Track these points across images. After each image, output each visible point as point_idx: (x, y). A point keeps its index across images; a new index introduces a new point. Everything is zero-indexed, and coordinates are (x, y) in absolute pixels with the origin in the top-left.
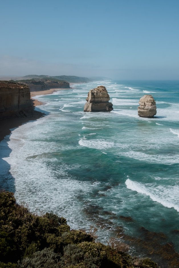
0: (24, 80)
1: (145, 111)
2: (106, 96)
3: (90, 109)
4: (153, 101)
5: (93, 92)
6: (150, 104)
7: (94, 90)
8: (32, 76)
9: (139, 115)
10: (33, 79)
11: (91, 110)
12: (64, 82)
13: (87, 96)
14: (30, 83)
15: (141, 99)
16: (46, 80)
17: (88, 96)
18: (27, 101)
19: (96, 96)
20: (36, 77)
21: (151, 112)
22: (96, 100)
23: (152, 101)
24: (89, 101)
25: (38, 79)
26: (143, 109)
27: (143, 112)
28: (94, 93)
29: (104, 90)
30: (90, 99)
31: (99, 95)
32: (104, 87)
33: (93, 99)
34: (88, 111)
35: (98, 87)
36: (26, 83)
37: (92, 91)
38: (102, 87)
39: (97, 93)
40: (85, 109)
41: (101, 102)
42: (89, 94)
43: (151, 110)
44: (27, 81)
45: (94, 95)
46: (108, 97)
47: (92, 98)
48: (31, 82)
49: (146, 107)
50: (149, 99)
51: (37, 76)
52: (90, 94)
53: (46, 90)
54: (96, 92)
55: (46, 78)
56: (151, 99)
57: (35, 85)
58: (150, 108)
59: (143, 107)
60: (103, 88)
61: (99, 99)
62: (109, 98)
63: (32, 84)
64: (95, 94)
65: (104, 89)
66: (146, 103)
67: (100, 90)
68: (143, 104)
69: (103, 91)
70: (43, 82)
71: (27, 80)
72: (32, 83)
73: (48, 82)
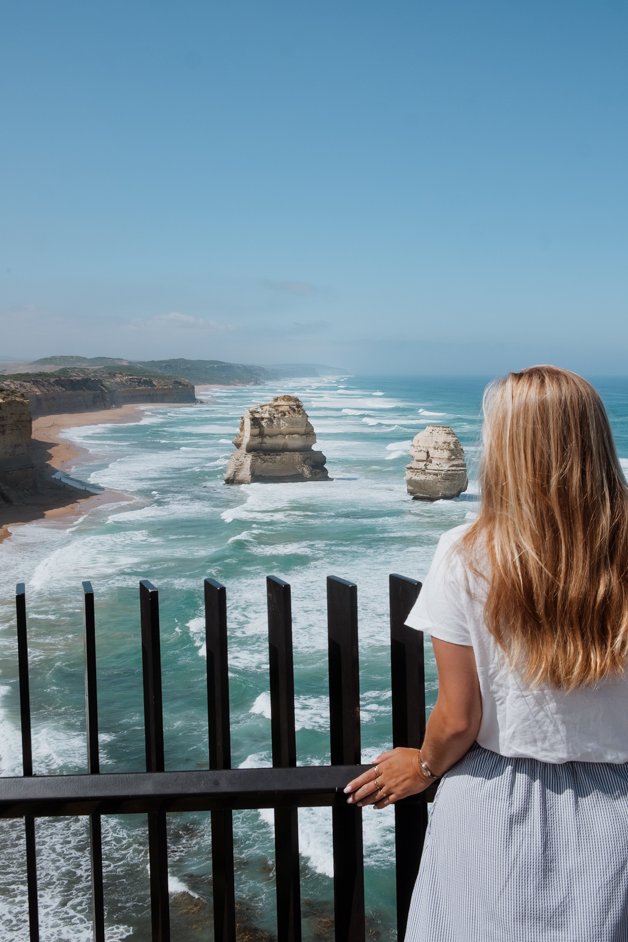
0: (27, 375)
1: (431, 478)
2: (302, 430)
3: (245, 473)
4: (456, 444)
5: (257, 416)
6: (446, 454)
7: (259, 410)
8: (64, 359)
9: (411, 492)
10: (64, 371)
11: (249, 478)
12: (176, 382)
13: (238, 430)
14: (50, 383)
15: (416, 438)
16: (113, 375)
17: (242, 429)
18: (17, 446)
19: (267, 430)
20: (78, 365)
21: (447, 483)
22: (269, 441)
23: (452, 446)
24: (244, 446)
25: (82, 370)
26: (423, 471)
27: (425, 483)
28: (262, 419)
29: (294, 411)
30: (246, 439)
31: (279, 425)
32: (297, 400)
33: (258, 440)
34: (241, 482)
35: (276, 400)
36: (36, 383)
37: (252, 413)
38: (289, 398)
39: (271, 420)
40: (228, 474)
41: (284, 449)
42: (243, 423)
43: (449, 477)
44: (37, 379)
45: (261, 426)
46: (310, 434)
47: (252, 436)
48: (52, 380)
49: (432, 467)
50: (441, 437)
51: (83, 359)
52: (248, 423)
53: (109, 409)
54: (267, 415)
55: (114, 369)
56: (450, 439)
57: (69, 392)
58: (447, 468)
59: (422, 465)
60: (291, 403)
61: (280, 441)
62: (314, 435)
63: (58, 388)
64: (263, 423)
65: (297, 407)
66: (431, 452)
67: (280, 409)
68: (423, 456)
69: (291, 412)
70: (100, 381)
71: (41, 375)
72: (58, 383)
73: (118, 380)
